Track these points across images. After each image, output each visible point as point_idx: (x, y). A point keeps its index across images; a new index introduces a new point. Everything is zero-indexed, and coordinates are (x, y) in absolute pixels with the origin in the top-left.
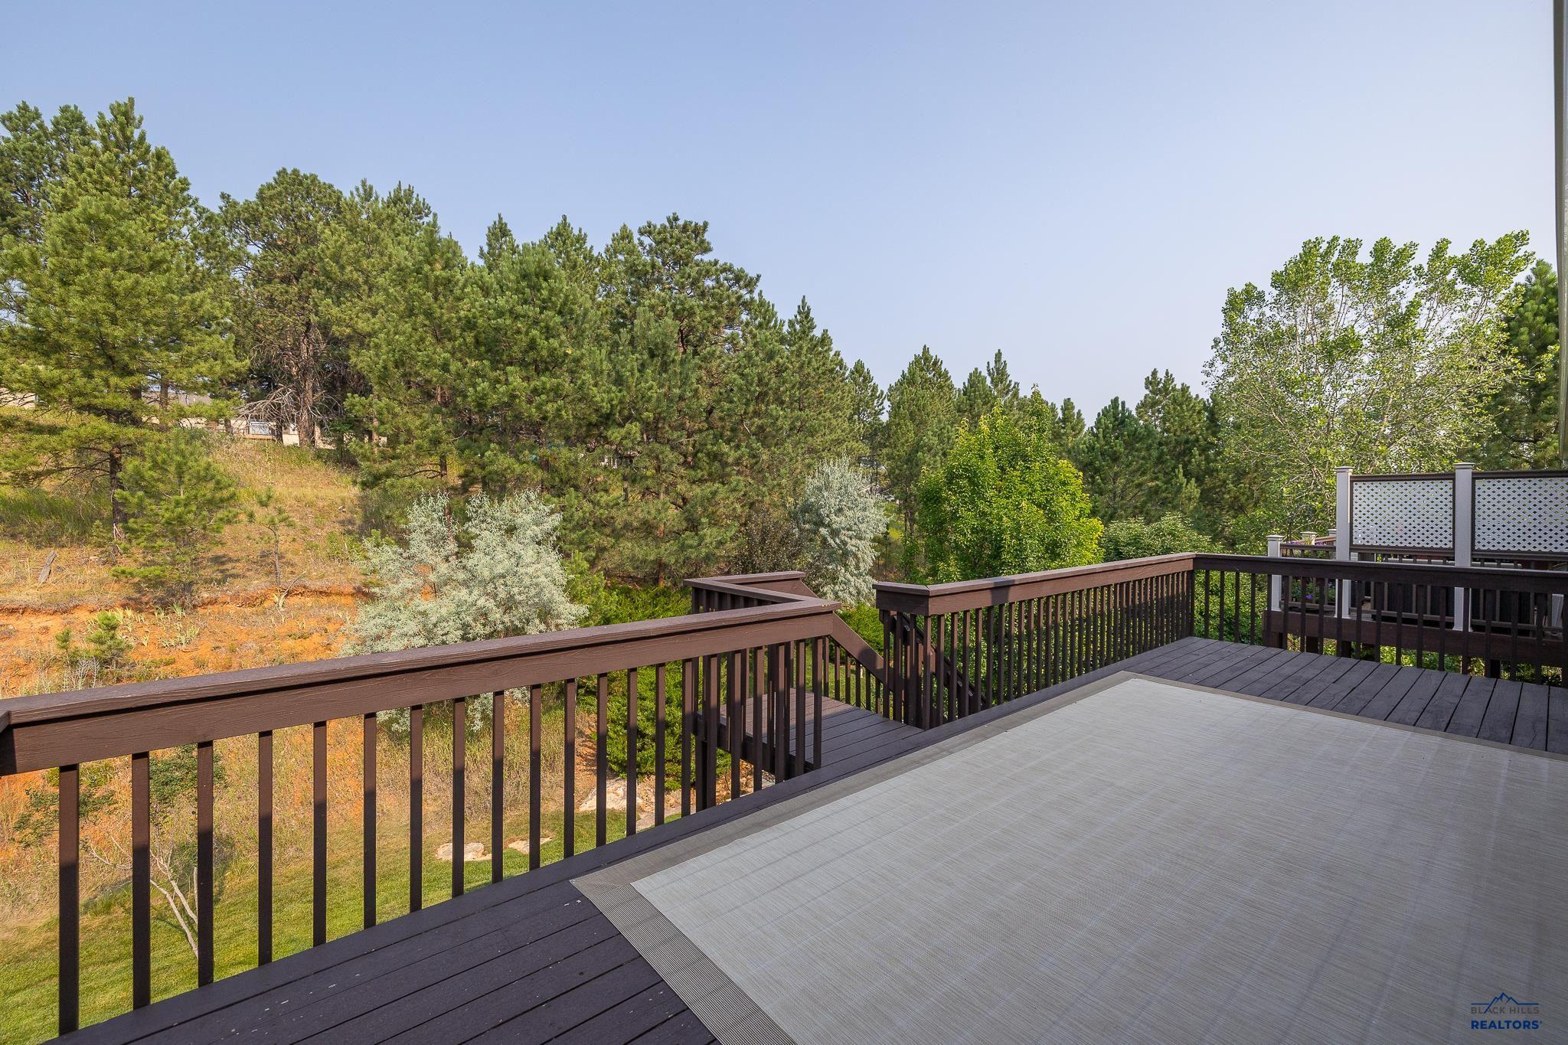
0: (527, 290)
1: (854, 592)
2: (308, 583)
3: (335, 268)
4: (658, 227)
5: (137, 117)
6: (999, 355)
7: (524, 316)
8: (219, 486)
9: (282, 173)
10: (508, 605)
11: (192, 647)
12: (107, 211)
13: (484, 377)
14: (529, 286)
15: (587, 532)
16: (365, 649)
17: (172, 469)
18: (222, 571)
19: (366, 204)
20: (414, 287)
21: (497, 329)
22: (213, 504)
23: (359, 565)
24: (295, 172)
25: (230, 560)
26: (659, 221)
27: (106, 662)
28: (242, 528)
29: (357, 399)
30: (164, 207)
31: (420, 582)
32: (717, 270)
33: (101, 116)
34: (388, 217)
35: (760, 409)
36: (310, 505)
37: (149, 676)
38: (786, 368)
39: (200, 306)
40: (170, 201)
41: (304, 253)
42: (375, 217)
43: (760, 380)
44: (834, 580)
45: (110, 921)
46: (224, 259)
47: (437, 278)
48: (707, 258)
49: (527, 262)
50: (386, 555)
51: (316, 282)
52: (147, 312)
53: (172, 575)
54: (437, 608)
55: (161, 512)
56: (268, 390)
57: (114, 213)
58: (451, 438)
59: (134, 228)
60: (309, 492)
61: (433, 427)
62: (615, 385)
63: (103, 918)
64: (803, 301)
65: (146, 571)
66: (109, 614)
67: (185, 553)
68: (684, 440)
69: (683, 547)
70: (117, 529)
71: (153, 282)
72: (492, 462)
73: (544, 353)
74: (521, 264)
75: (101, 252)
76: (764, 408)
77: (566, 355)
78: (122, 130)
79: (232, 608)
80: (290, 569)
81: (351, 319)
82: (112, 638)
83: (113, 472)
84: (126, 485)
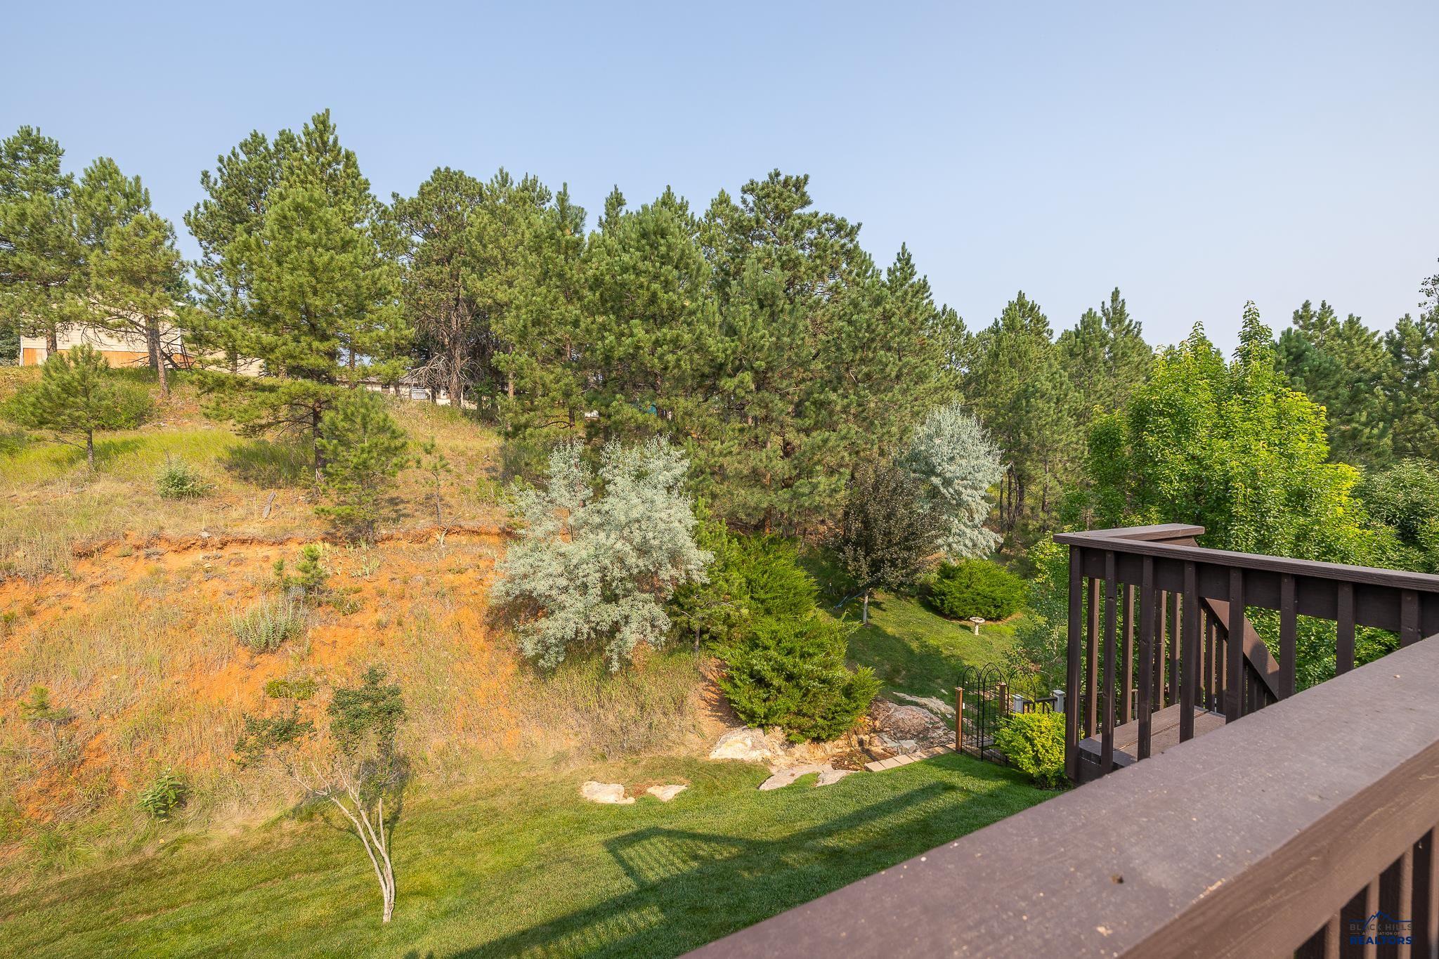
0: (647, 248)
1: (970, 544)
2: (463, 523)
3: (480, 248)
4: (760, 184)
5: (332, 125)
6: (1116, 294)
7: (645, 272)
8: (394, 435)
9: (437, 171)
10: (643, 550)
11: (374, 578)
12: (310, 201)
13: (610, 331)
14: (648, 244)
15: (704, 479)
16: (515, 587)
17: (358, 420)
18: (396, 511)
19: (504, 190)
20: (548, 252)
21: (623, 285)
22: (390, 451)
23: (505, 508)
24: (447, 169)
25: (402, 502)
26: (762, 178)
27: (310, 589)
28: (411, 473)
29: (502, 356)
30: (351, 199)
31: (560, 525)
32: (818, 221)
33: (306, 126)
34: (521, 198)
35: (867, 356)
36: (462, 454)
37: (342, 602)
38: (894, 314)
39: (379, 279)
40: (356, 194)
41: (454, 238)
42: (510, 199)
43: (868, 326)
44: (947, 530)
45: (312, 828)
46: (396, 246)
47: (567, 242)
48: (808, 210)
49: (646, 221)
50: (530, 498)
51: (464, 262)
52: (340, 284)
53: (361, 513)
54: (578, 550)
55: (350, 458)
56: (428, 358)
57: (315, 201)
58: (580, 390)
59: (329, 212)
60: (460, 443)
61: (566, 381)
62: (726, 335)
63: (307, 824)
64: (903, 247)
65: (339, 509)
66: (312, 546)
67: (369, 495)
68: (791, 390)
69: (796, 496)
70: (318, 473)
71: (345, 258)
72: (618, 412)
73: (664, 306)
74: (640, 224)
75: (305, 234)
76: (871, 355)
77: (684, 307)
78: (321, 137)
79: (404, 544)
80: (447, 511)
81: (492, 291)
82: (315, 567)
83: (315, 425)
84: (325, 435)
